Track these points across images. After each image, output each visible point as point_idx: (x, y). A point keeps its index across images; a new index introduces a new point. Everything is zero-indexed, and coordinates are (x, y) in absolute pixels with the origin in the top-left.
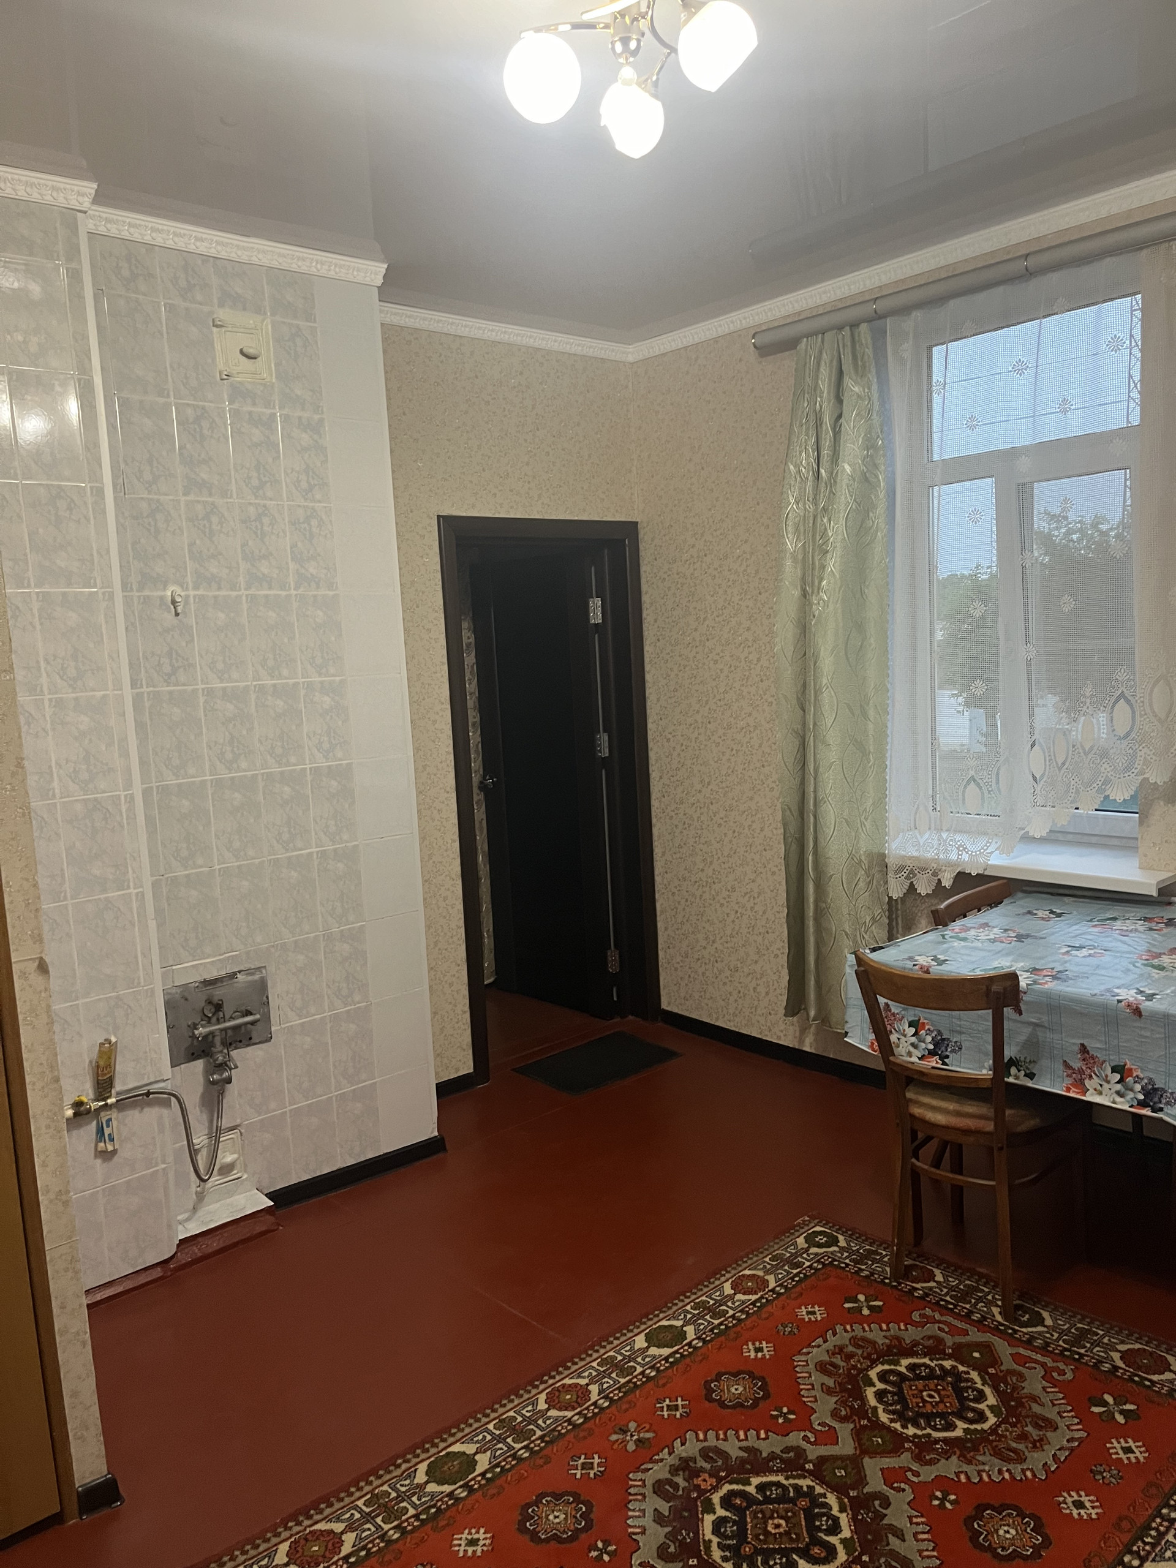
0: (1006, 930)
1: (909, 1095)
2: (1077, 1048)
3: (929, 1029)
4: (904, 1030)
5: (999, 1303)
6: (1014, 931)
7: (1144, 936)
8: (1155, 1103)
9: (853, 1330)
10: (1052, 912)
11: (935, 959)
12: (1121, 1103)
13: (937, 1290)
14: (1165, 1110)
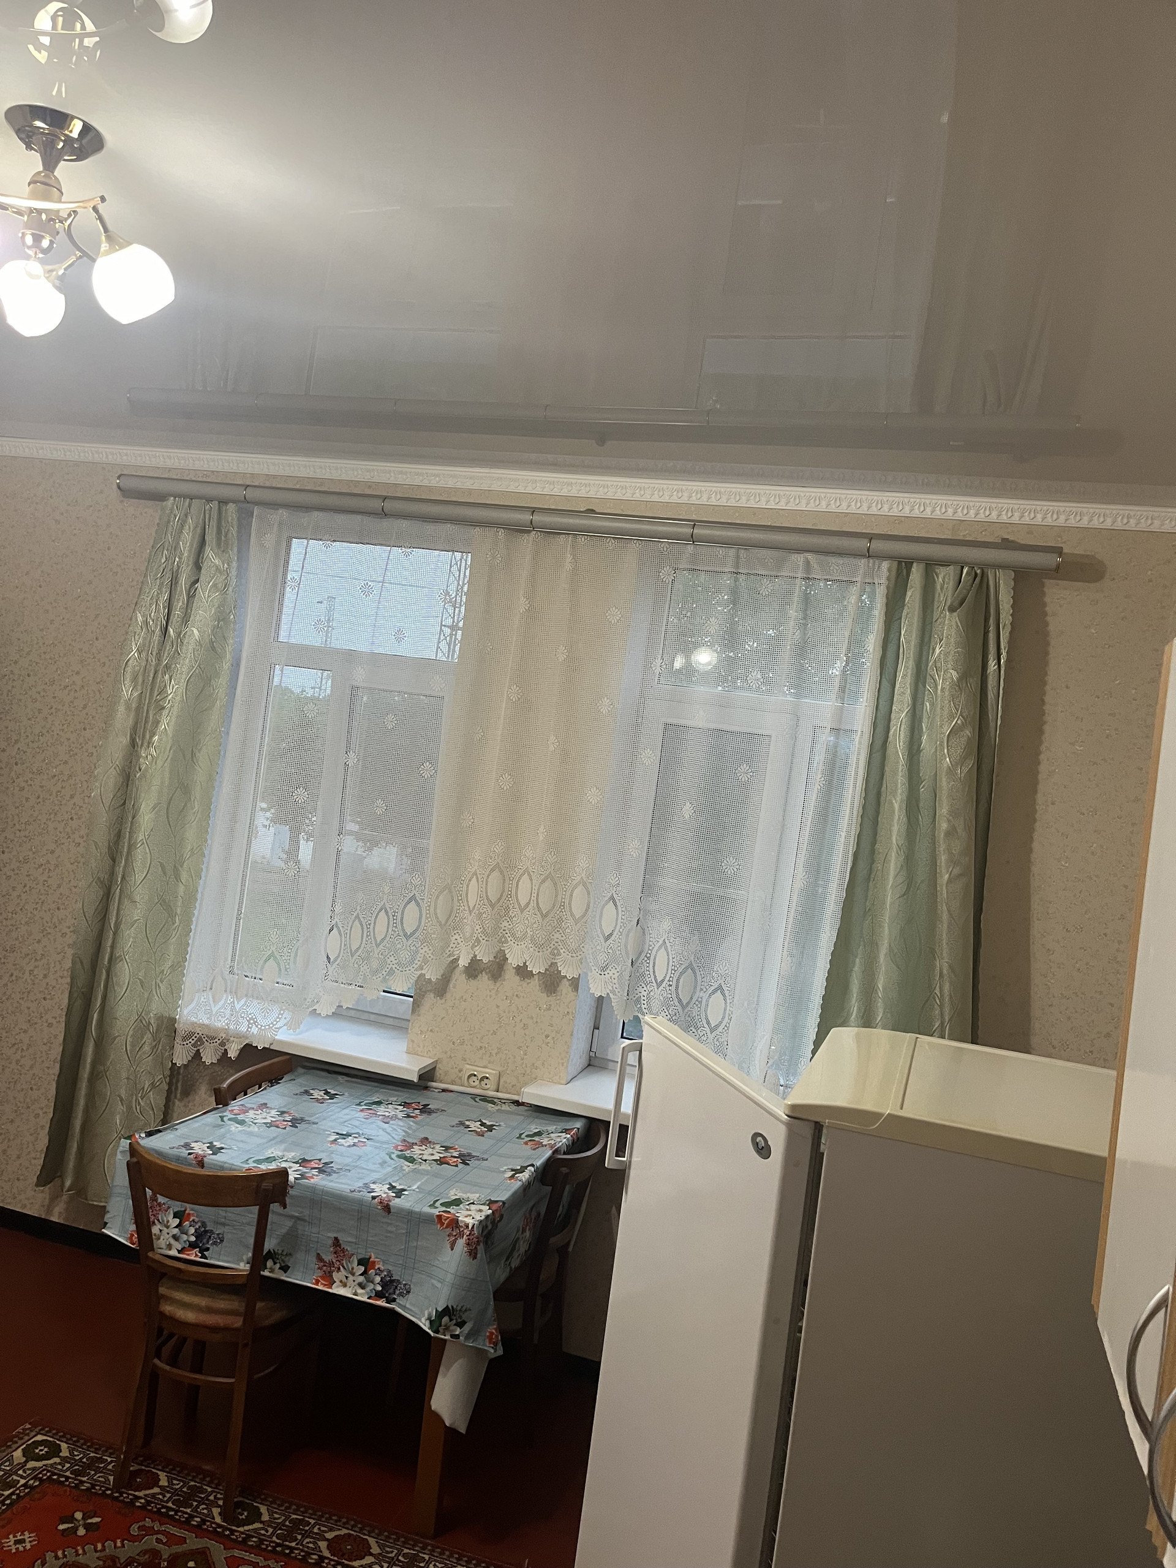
0: (283, 1113)
1: (162, 1290)
2: (330, 1242)
3: (193, 1220)
4: (168, 1222)
5: (221, 1503)
6: (290, 1114)
7: (401, 1123)
8: (390, 1294)
9: (65, 1556)
10: (327, 1093)
11: (211, 1147)
12: (362, 1295)
13: (161, 1497)
14: (397, 1300)
